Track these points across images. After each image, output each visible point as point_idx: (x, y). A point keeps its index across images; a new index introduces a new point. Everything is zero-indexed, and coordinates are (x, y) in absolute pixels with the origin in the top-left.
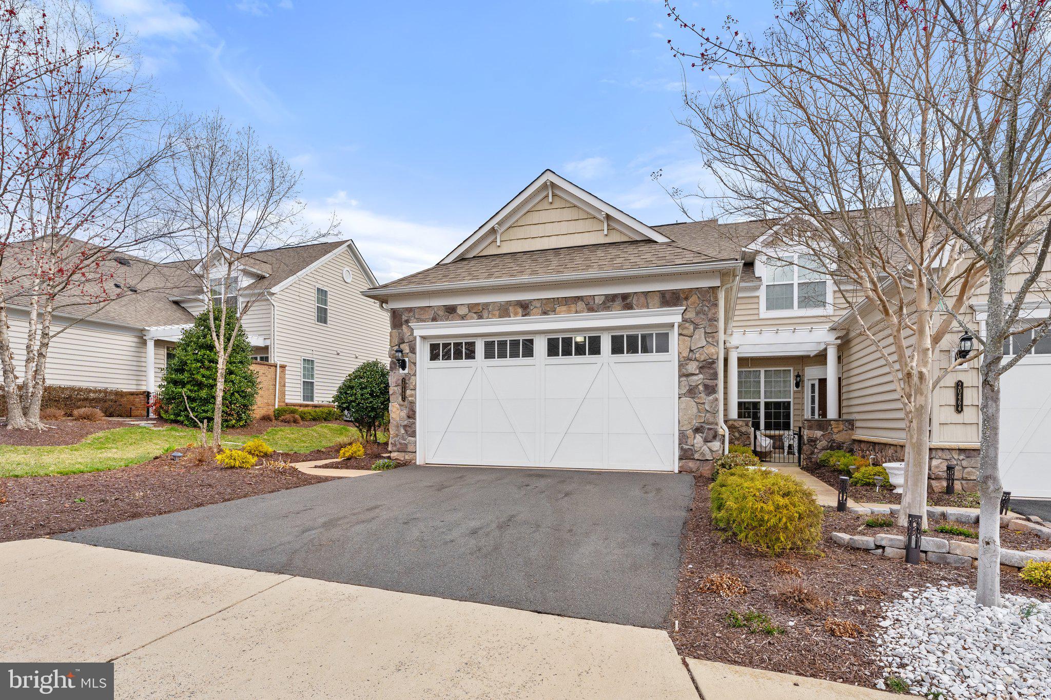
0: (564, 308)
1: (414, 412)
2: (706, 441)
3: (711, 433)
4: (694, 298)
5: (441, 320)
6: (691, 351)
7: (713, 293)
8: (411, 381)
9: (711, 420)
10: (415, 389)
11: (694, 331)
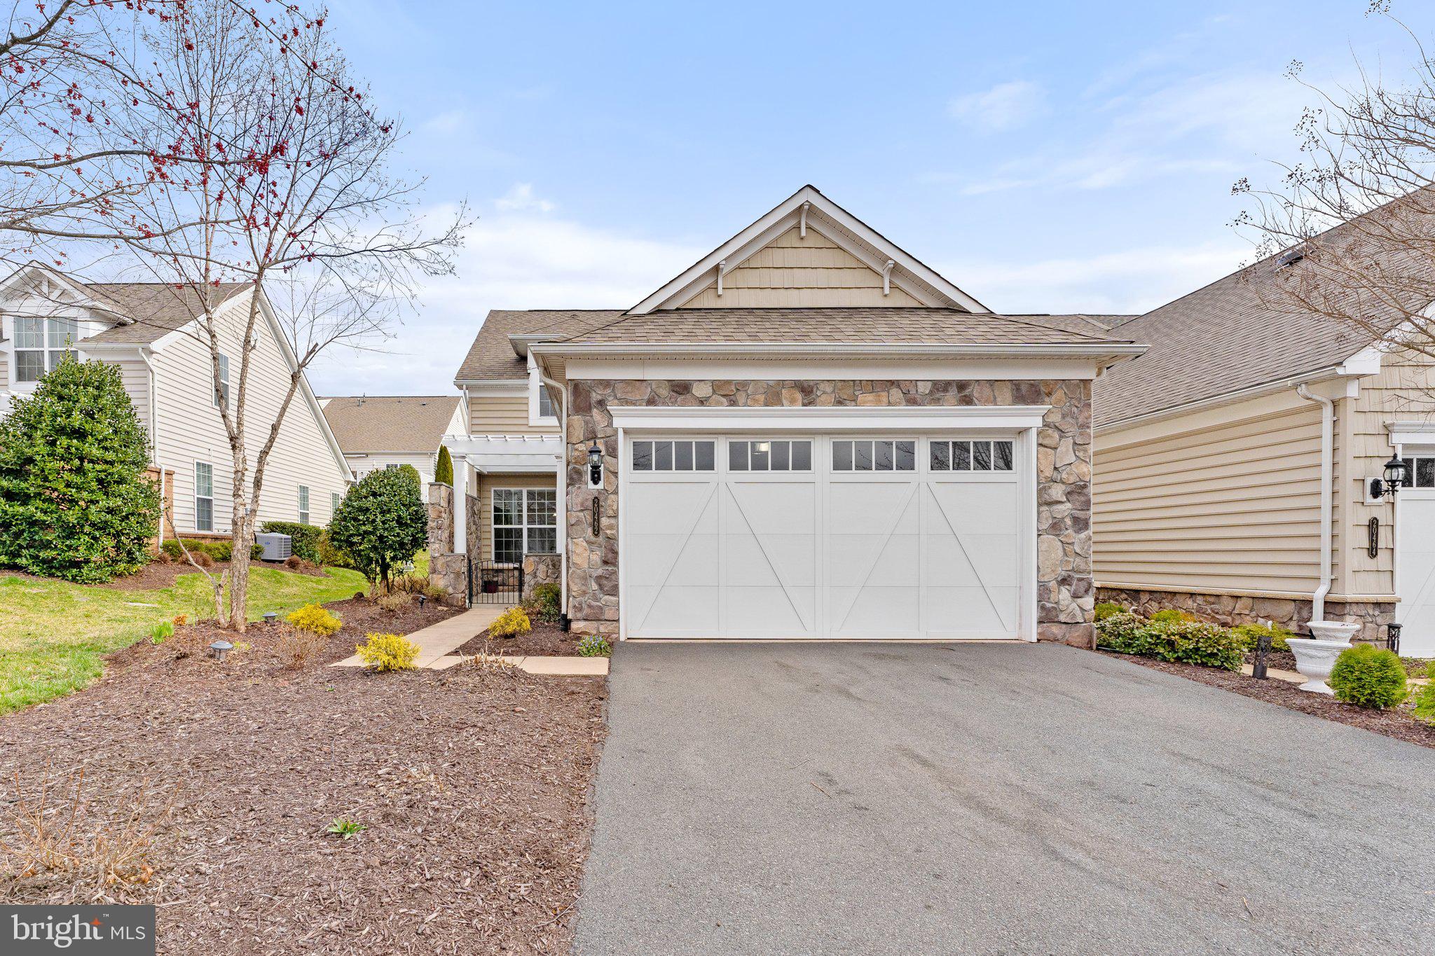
0: (870, 397)
1: (616, 553)
2: (1075, 596)
3: (1083, 585)
4: (1059, 394)
5: (664, 404)
6: (1056, 468)
7: (1085, 388)
8: (609, 502)
9: (1083, 567)
10: (616, 517)
11: (1060, 440)
